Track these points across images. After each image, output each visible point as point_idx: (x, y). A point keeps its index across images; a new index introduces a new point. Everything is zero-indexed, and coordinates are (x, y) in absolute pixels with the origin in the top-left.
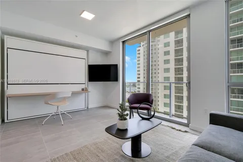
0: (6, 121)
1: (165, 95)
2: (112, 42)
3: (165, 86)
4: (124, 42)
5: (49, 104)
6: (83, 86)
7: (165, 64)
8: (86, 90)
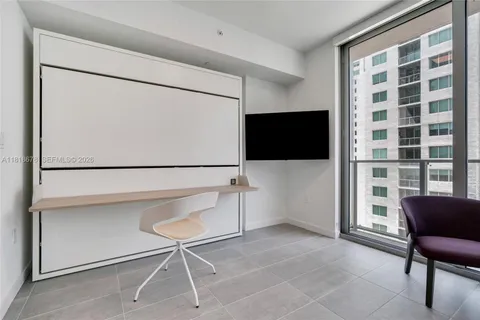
0: (36, 276)
1: (374, 187)
2: (306, 53)
3: (374, 169)
4: (343, 48)
5: (155, 233)
6: (234, 173)
7: (374, 120)
8: (240, 184)
